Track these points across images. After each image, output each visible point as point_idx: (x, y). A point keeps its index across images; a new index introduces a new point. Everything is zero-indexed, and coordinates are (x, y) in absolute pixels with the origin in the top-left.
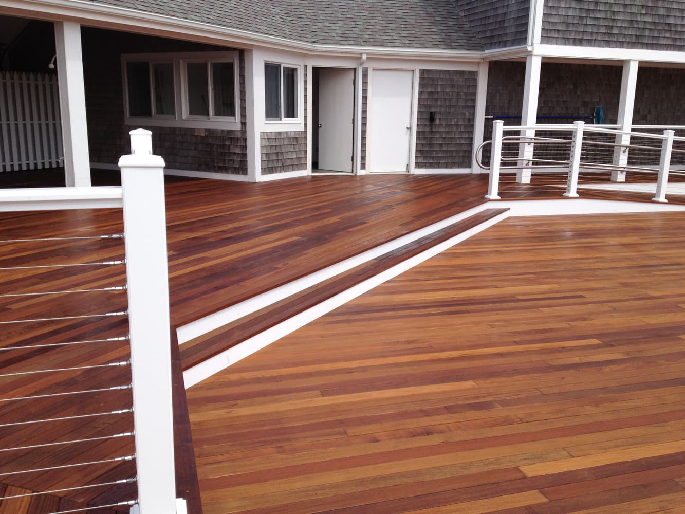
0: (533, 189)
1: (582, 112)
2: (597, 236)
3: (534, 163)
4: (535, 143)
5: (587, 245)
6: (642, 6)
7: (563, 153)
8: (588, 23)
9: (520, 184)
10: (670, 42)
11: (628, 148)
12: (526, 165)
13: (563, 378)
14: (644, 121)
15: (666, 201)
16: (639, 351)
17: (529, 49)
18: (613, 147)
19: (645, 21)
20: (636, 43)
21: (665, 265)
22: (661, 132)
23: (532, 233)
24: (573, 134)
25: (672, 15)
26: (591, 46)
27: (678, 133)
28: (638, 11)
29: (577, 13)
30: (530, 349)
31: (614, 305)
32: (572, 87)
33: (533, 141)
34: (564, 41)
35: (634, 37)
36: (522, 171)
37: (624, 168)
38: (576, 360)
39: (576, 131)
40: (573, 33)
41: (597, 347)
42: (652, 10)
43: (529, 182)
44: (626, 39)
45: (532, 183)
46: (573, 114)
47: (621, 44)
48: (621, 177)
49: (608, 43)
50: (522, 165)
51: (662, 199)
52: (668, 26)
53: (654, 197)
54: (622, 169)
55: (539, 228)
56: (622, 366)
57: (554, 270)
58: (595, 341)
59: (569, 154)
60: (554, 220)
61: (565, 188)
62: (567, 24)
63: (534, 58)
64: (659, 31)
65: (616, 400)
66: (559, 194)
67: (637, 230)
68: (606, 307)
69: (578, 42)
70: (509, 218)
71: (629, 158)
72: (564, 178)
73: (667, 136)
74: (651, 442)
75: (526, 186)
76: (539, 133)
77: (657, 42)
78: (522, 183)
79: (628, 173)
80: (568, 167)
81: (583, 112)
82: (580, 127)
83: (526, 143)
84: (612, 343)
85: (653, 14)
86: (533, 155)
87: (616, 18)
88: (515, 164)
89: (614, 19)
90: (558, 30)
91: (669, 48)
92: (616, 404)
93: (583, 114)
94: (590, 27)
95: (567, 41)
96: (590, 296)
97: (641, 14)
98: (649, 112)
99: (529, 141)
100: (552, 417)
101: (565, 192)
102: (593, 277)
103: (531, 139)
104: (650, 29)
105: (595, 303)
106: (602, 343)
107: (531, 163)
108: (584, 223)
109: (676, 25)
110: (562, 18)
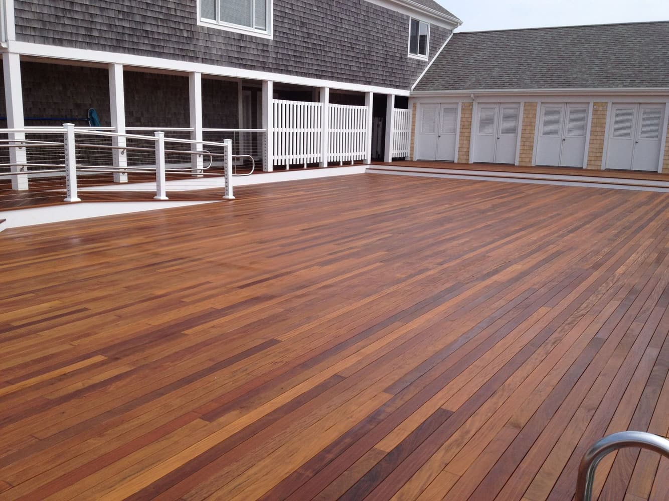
0: (32, 196)
1: (75, 114)
2: (104, 240)
3: (30, 168)
4: (27, 147)
5: (92, 251)
6: (119, 11)
7: (57, 156)
8: (66, 23)
9: (17, 192)
10: (149, 48)
11: (125, 150)
12: (21, 171)
13: (63, 413)
14: (139, 123)
15: (167, 198)
16: (145, 358)
17: (4, 45)
18: (111, 149)
19: (123, 26)
20: (118, 46)
21: (169, 261)
22: (152, 133)
23: (33, 245)
24: (65, 137)
25: (148, 22)
26: (72, 46)
27: (167, 134)
28: (115, 15)
29: (53, 12)
30: (25, 387)
31: (118, 312)
32: (61, 88)
33: (24, 144)
34: (42, 39)
35: (115, 40)
36: (17, 177)
37: (125, 169)
38: (79, 386)
39: (66, 134)
40: (52, 32)
41: (103, 363)
42: (128, 16)
43: (28, 189)
44: (107, 42)
45: (30, 190)
46: (66, 116)
47: (103, 47)
48: (124, 178)
49: (90, 45)
50: (16, 171)
51: (163, 197)
52: (146, 33)
53: (156, 195)
54: (123, 171)
55: (40, 238)
56: (128, 380)
57: (57, 284)
58: (99, 358)
59: (63, 157)
60: (57, 227)
61: (65, 193)
62: (44, 22)
63: (10, 56)
64: (138, 37)
65: (122, 422)
66: (60, 199)
67: (142, 229)
68: (111, 316)
69: (58, 42)
70: (6, 230)
71: (128, 160)
72: (62, 182)
73: (158, 138)
74: (159, 461)
75: (23, 194)
76: (29, 136)
77: (137, 48)
78: (19, 190)
79: (129, 174)
80: (65, 171)
81: (77, 114)
82: (70, 130)
83: (17, 147)
84: (117, 356)
85: (130, 20)
86: (27, 160)
87: (94, 20)
88: (8, 169)
89: (92, 21)
90: (34, 28)
91: (149, 54)
92: (121, 427)
93: (77, 116)
94: (69, 27)
95: (45, 40)
96: (94, 307)
97: (119, 18)
98: (142, 114)
99: (20, 144)
100: (49, 467)
101: (66, 197)
102: (98, 285)
103: (22, 142)
104: (129, 34)
105: (100, 314)
106: (107, 358)
107: (25, 168)
108: (88, 227)
109: (153, 32)
110: (36, 15)
